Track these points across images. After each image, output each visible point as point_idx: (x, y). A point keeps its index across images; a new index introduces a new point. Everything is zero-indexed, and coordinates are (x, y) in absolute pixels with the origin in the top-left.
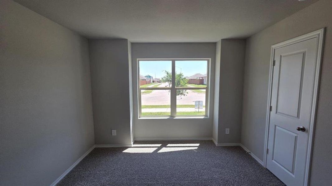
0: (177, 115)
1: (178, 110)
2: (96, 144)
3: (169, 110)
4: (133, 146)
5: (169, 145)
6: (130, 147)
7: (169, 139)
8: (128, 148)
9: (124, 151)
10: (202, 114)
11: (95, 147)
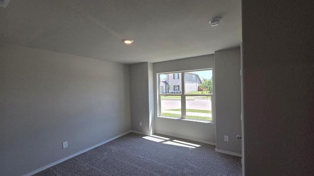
0: (186, 117)
1: (188, 114)
2: (132, 129)
3: (180, 113)
4: (151, 135)
5: (175, 141)
6: (149, 136)
7: (175, 136)
8: (147, 136)
9: (143, 137)
10: (209, 120)
11: (131, 131)
